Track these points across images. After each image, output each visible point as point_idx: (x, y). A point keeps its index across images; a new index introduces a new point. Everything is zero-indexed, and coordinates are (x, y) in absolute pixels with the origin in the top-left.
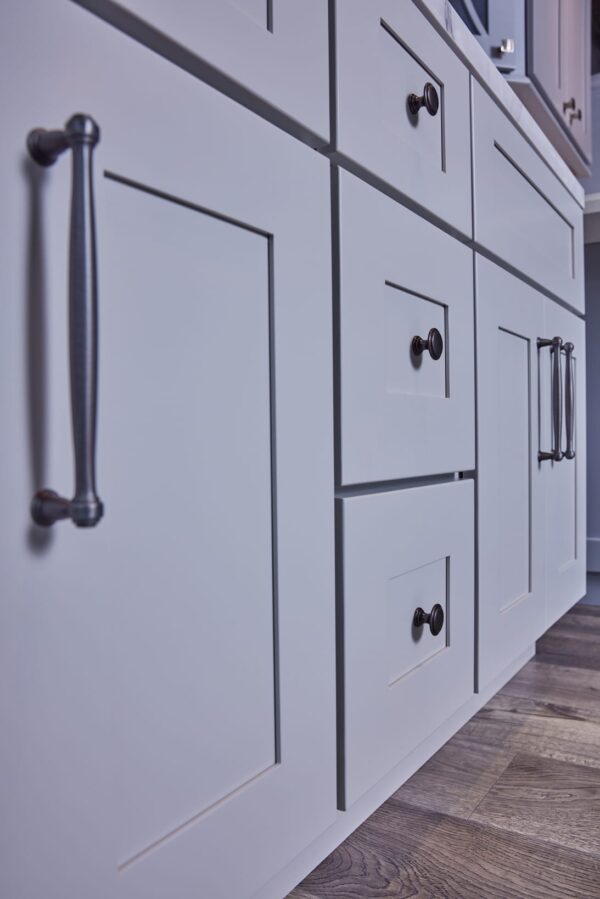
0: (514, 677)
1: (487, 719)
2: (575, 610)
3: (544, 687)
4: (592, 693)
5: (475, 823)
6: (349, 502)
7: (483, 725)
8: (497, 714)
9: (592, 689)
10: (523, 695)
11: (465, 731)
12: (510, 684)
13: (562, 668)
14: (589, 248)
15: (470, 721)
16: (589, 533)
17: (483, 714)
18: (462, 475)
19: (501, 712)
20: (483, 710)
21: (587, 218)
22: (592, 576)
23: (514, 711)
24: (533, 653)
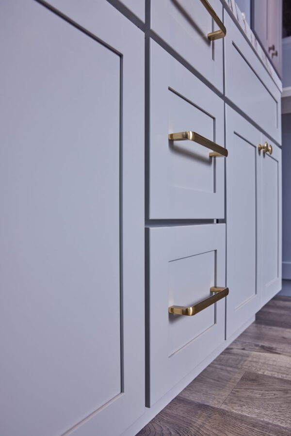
0: (245, 332)
1: (229, 353)
2: (276, 298)
3: (259, 337)
4: (284, 340)
5: (223, 410)
6: (153, 230)
7: (227, 356)
8: (235, 351)
9: (284, 338)
10: (248, 341)
11: (218, 360)
12: (242, 335)
13: (268, 327)
14: (284, 116)
15: (221, 354)
16: (283, 260)
17: (228, 351)
18: (218, 221)
19: (237, 350)
20: (227, 349)
21: (283, 99)
22: (285, 281)
23: (244, 349)
24: (254, 319)
